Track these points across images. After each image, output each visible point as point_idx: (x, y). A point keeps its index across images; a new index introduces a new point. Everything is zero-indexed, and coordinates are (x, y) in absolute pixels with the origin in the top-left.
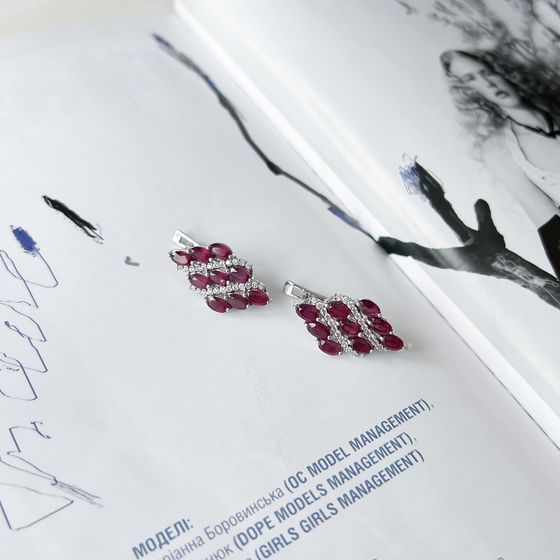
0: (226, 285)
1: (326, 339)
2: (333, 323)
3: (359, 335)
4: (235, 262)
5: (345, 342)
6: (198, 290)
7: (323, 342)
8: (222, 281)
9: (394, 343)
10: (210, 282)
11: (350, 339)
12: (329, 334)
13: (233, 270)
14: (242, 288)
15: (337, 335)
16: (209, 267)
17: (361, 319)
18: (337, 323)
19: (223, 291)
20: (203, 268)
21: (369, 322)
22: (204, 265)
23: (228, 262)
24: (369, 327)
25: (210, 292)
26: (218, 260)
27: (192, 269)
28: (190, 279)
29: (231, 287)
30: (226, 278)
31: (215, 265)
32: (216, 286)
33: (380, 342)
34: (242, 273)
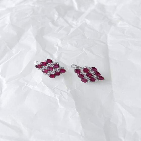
3: (92, 77)
4: (54, 63)
5: (88, 79)
6: (46, 74)
7: (82, 79)
9: (101, 78)
12: (84, 77)
17: (92, 72)
18: (86, 74)
19: (53, 72)
21: (94, 73)
23: (52, 64)
24: (94, 74)
25: (49, 73)
26: (49, 64)
27: (42, 68)
28: (43, 71)
29: (54, 70)
30: (53, 68)
31: (49, 65)
32: (50, 71)
33: (98, 78)
34: (56, 66)
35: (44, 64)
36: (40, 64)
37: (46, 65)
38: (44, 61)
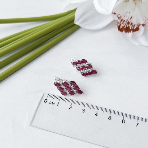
0: (86, 69)
1: (62, 91)
2: (64, 87)
3: (71, 90)
4: (88, 64)
6: (79, 71)
7: (62, 92)
8: (85, 69)
9: (80, 92)
10: (82, 69)
11: (69, 91)
12: (63, 90)
13: (88, 65)
14: (90, 70)
15: (65, 90)
16: (82, 65)
17: (71, 86)
19: (85, 71)
20: (80, 66)
22: (80, 65)
23: (86, 64)
24: (74, 88)
25: (82, 71)
26: (84, 63)
27: (77, 66)
28: (77, 68)
29: (87, 70)
30: (86, 68)
31: (83, 65)
32: (84, 70)
33: (77, 92)
34: (90, 66)
35: (79, 62)
36: (76, 62)
37: (81, 64)
38: (81, 60)
